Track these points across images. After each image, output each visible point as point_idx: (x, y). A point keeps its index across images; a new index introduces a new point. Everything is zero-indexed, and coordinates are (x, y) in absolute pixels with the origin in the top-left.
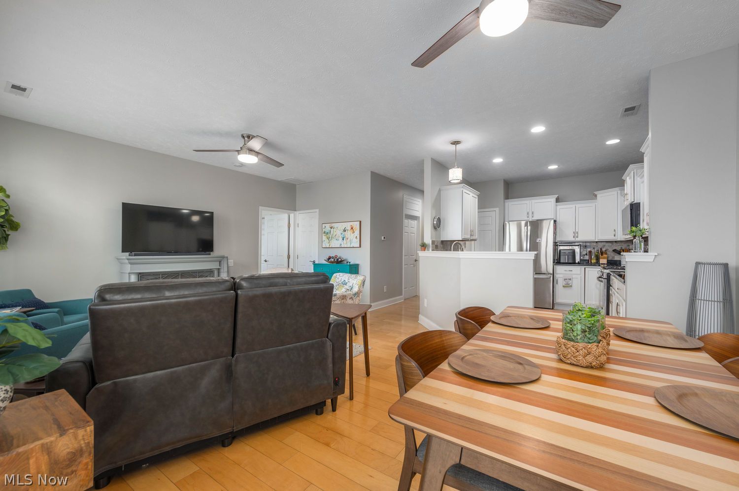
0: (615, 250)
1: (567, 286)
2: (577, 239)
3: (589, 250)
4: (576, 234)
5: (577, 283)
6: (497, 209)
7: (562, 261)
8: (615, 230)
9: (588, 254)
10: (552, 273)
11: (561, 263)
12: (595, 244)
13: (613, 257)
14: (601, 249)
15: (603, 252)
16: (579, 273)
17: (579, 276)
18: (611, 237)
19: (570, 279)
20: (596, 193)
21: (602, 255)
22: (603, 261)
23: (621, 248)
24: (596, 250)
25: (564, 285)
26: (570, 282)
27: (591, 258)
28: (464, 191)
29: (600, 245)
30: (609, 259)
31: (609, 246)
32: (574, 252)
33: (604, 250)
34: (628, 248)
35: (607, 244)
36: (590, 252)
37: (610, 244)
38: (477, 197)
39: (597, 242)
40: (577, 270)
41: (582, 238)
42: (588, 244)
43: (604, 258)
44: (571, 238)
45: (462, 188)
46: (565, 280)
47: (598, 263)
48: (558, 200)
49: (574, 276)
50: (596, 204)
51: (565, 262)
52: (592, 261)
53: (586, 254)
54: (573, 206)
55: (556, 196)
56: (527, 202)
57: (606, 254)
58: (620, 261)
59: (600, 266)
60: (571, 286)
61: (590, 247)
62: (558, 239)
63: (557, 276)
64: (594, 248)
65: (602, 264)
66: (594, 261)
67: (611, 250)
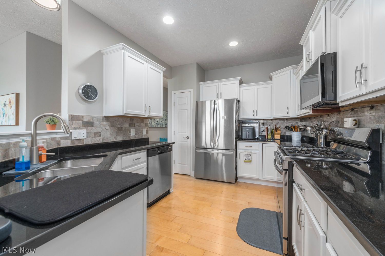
0: (287, 126)
1: (248, 161)
2: (256, 117)
3: (266, 126)
4: (255, 112)
5: (256, 158)
6: (191, 90)
7: (243, 137)
8: (288, 108)
9: (265, 130)
10: (234, 148)
11: (243, 139)
12: (270, 121)
13: (285, 133)
14: (276, 126)
15: (277, 129)
16: (257, 149)
17: (258, 151)
18: (284, 115)
19: (250, 155)
20: (272, 74)
21: (276, 131)
22: (277, 137)
23: (292, 124)
24: (271, 126)
25: (245, 160)
26: (250, 157)
27: (267, 134)
28: (127, 54)
29: (275, 122)
30: (282, 135)
31: (282, 123)
32: (254, 129)
33: (278, 126)
34: (297, 125)
35: (280, 122)
36: (267, 128)
37: (283, 122)
38: (162, 72)
39: (272, 120)
40: (256, 145)
41: (260, 116)
42: (265, 122)
43: (278, 134)
44: (251, 116)
45: (123, 49)
46: (246, 155)
47: (273, 140)
48: (241, 82)
49: (253, 152)
50: (272, 85)
51: (245, 138)
52: (269, 137)
53: (264, 131)
54: (253, 87)
55: (239, 78)
56: (217, 84)
57: (280, 130)
58: (291, 137)
59: (275, 142)
60: (251, 161)
61: (267, 124)
62: (241, 117)
63: (239, 151)
64: (270, 125)
65: (276, 139)
66: (270, 137)
67: (283, 126)
